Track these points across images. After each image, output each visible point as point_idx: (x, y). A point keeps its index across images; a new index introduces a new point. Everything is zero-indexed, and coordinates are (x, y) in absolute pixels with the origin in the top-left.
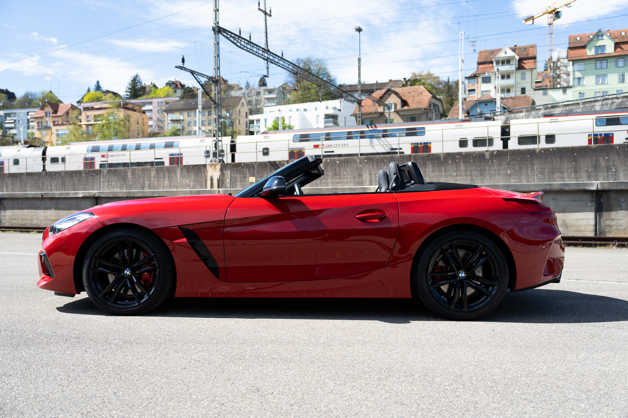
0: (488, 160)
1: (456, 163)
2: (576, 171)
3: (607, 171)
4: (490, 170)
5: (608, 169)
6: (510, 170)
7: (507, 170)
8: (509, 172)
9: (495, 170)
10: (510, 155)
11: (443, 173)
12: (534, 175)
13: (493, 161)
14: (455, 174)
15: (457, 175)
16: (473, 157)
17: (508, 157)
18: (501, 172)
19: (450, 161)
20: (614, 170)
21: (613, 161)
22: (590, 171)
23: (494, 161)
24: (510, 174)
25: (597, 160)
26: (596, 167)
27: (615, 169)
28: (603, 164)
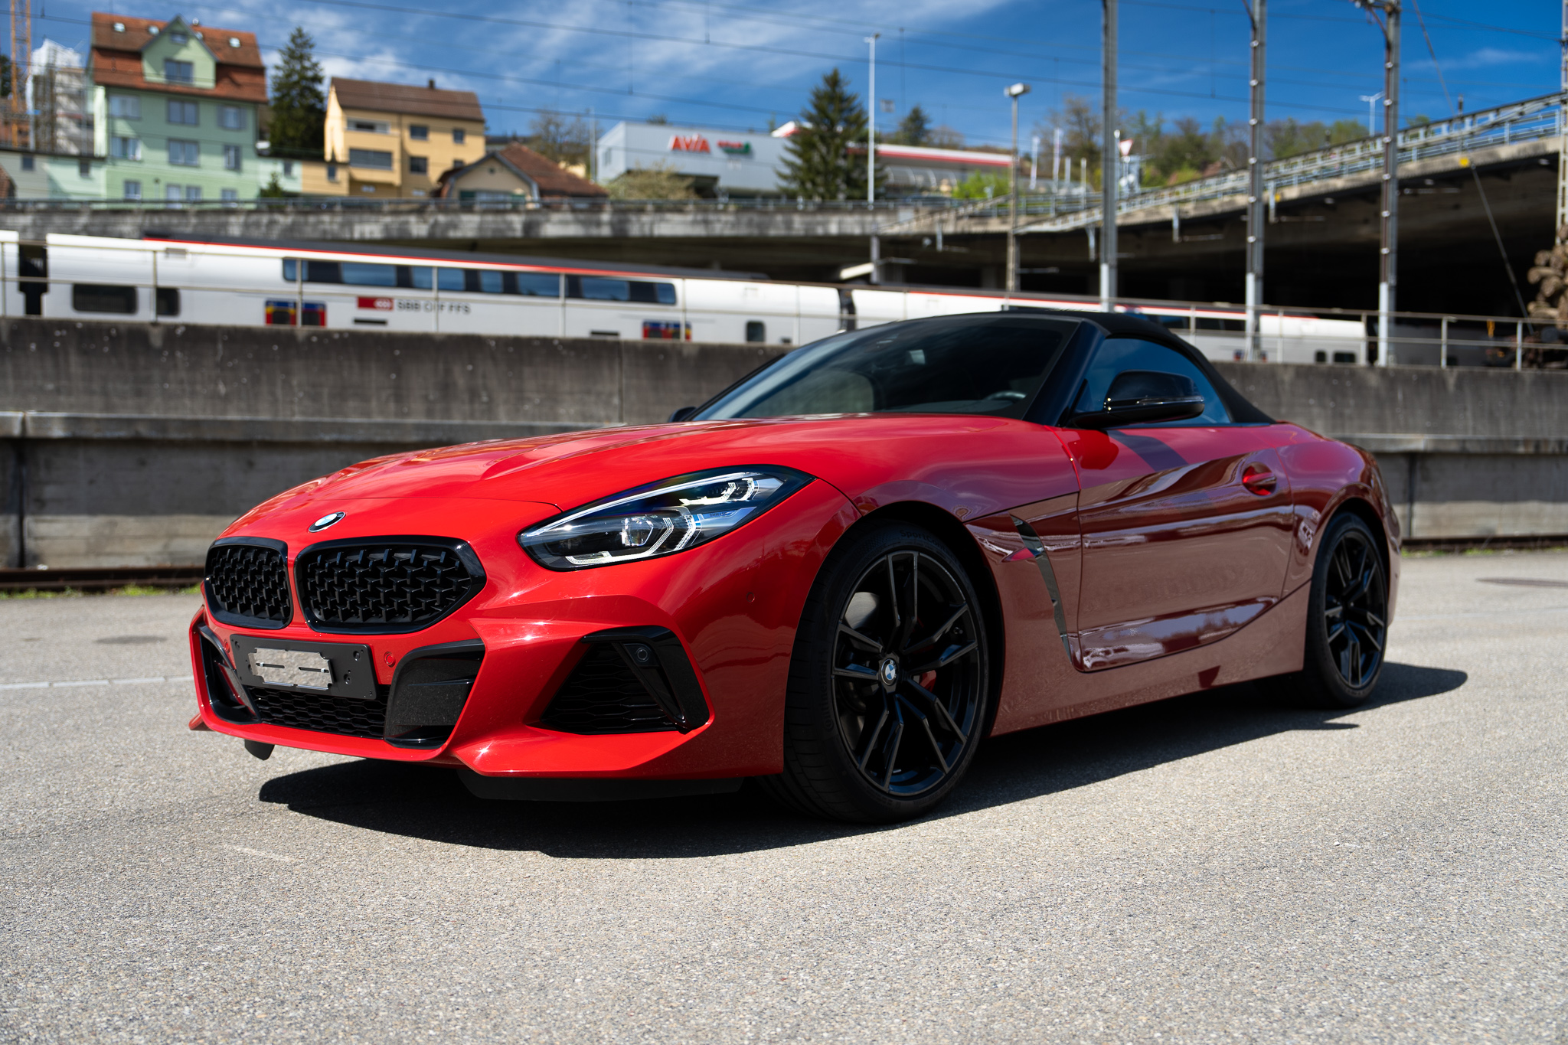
0: (159, 352)
1: (55, 353)
2: (399, 396)
3: (472, 401)
4: (165, 380)
5: (474, 395)
6: (225, 384)
7: (216, 384)
8: (222, 389)
9: (181, 382)
10: (224, 342)
11: (11, 382)
12: (292, 402)
13: (172, 355)
14: (50, 386)
15: (58, 391)
16: (111, 338)
17: (220, 346)
18: (198, 388)
19: (33, 347)
20: (485, 399)
21: (484, 377)
22: (431, 397)
23: (179, 354)
24: (227, 395)
25: (448, 372)
26: (446, 389)
27: (490, 397)
28: (461, 382)
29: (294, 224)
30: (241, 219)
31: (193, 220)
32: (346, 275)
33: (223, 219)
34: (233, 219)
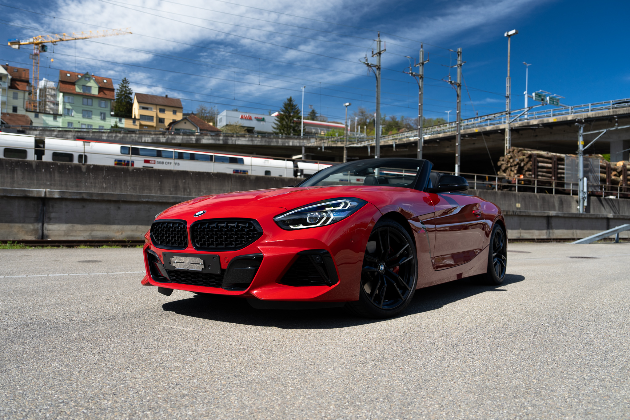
0: (85, 173)
1: (50, 172)
2: (161, 189)
3: (184, 192)
4: (86, 182)
5: (185, 189)
6: (105, 184)
7: (103, 184)
8: (104, 185)
9: (91, 183)
10: (106, 171)
11: (35, 181)
12: (127, 190)
13: (89, 174)
14: (48, 183)
15: (51, 185)
16: (69, 168)
17: (104, 172)
18: (97, 185)
19: (43, 170)
20: (188, 191)
21: (188, 184)
22: (171, 190)
23: (91, 174)
24: (106, 187)
25: (177, 182)
26: (176, 187)
27: (190, 190)
28: (181, 185)
29: (123, 136)
30: (107, 135)
31: (91, 135)
32: (141, 152)
33: (101, 134)
34: (104, 135)
